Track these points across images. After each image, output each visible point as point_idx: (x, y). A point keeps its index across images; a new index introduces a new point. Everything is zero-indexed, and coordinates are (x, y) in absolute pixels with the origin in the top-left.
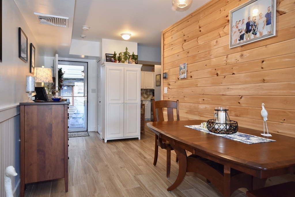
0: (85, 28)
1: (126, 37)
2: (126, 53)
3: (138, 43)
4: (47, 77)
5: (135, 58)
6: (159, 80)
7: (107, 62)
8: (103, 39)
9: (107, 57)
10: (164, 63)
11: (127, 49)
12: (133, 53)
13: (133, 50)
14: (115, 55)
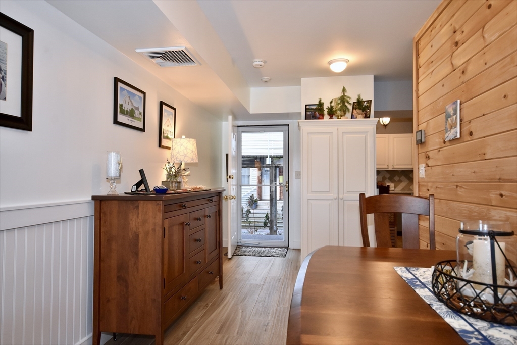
0: (257, 63)
1: (338, 67)
2: (343, 100)
3: (374, 76)
5: (362, 107)
7: (306, 119)
8: (302, 79)
9: (307, 110)
10: (419, 110)
11: (344, 90)
12: (359, 96)
13: (364, 90)
14: (321, 104)
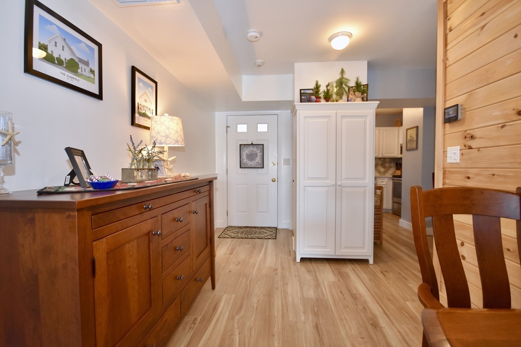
0: (252, 33)
1: (340, 44)
2: (341, 83)
3: (368, 62)
4: (168, 133)
5: (361, 91)
6: (415, 139)
7: (301, 102)
8: (296, 64)
9: (302, 95)
10: (447, 82)
11: (342, 72)
12: (358, 79)
13: (358, 73)
14: (317, 87)
